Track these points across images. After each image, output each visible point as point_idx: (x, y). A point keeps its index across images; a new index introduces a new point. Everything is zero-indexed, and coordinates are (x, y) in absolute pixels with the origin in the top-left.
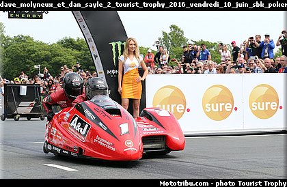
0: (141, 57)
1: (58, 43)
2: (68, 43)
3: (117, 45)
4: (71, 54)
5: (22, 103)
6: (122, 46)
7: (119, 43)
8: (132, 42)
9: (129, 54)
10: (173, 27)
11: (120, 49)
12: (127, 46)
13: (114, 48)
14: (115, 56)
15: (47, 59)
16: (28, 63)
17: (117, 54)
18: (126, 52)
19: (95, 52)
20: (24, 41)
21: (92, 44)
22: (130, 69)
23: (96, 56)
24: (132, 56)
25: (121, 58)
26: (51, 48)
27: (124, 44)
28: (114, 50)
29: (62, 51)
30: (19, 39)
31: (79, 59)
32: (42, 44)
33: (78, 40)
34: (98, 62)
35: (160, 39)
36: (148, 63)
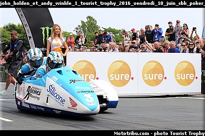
0: (64, 40)
1: (4, 28)
2: (12, 28)
3: (46, 30)
6: (50, 30)
7: (48, 28)
8: (57, 27)
9: (55, 36)
10: (89, 17)
11: (48, 32)
13: (43, 31)
14: (44, 38)
18: (53, 35)
21: (27, 28)
22: (55, 47)
23: (30, 38)
24: (57, 38)
25: (49, 39)
27: (51, 28)
28: (43, 33)
29: (7, 33)
33: (19, 26)
34: (32, 42)
35: (79, 26)
36: (69, 44)
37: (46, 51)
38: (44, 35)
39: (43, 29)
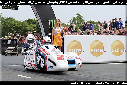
1: (26, 21)
2: (30, 21)
4: (31, 26)
5: (9, 48)
6: (54, 22)
8: (58, 21)
10: (78, 14)
12: (56, 22)
13: (50, 23)
15: (20, 28)
16: (12, 30)
17: (51, 26)
19: (41, 25)
20: (10, 20)
21: (40, 21)
23: (42, 27)
24: (58, 27)
25: (53, 28)
26: (22, 23)
29: (27, 24)
30: (8, 19)
31: (35, 29)
32: (18, 21)
33: (35, 20)
34: (42, 30)
35: (72, 20)
36: (66, 30)
37: (51, 35)
38: (50, 25)
39: (50, 21)
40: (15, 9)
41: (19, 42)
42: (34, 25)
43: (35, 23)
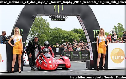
1: (71, 31)
2: (76, 31)
3: (96, 31)
4: (76, 35)
5: (57, 55)
6: (98, 32)
8: (102, 30)
10: (119, 24)
13: (95, 32)
15: (67, 37)
16: (59, 39)
17: (96, 35)
18: (100, 34)
19: (87, 34)
20: (58, 30)
21: (86, 31)
22: (102, 41)
23: (87, 36)
24: (102, 36)
25: (98, 37)
26: (68, 33)
27: (99, 31)
29: (73, 34)
30: (56, 29)
31: (80, 37)
32: (65, 31)
33: (80, 29)
34: (88, 38)
35: (113, 29)
37: (96, 43)
39: (94, 31)
40: (63, 20)
41: (66, 50)
42: (80, 34)
43: (80, 33)
